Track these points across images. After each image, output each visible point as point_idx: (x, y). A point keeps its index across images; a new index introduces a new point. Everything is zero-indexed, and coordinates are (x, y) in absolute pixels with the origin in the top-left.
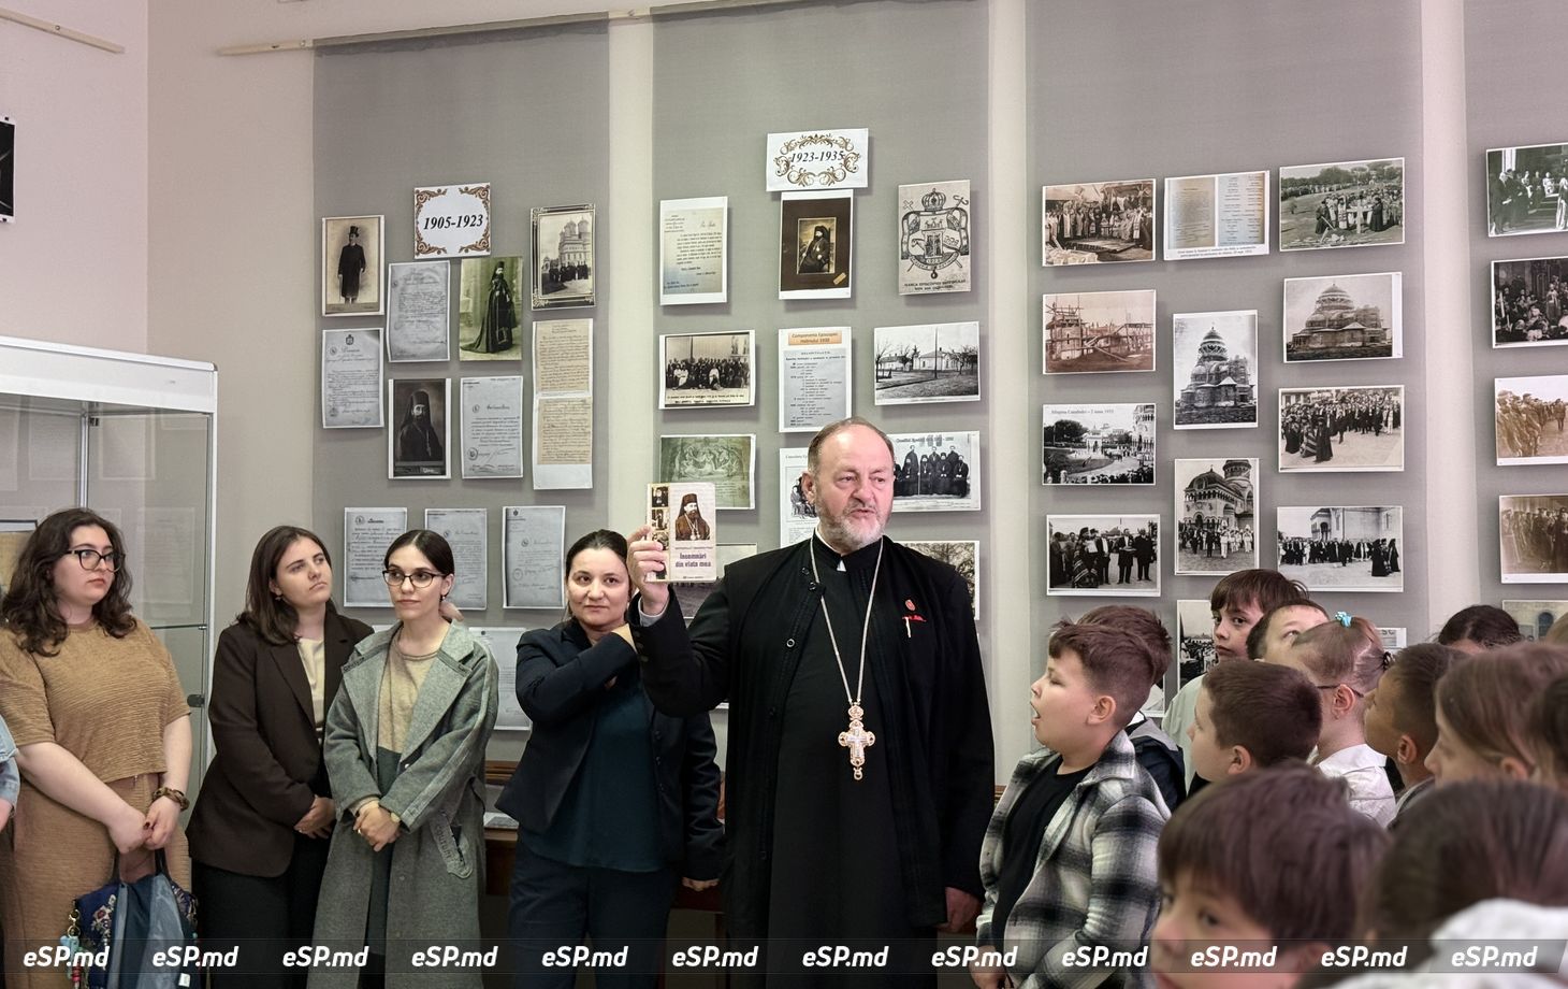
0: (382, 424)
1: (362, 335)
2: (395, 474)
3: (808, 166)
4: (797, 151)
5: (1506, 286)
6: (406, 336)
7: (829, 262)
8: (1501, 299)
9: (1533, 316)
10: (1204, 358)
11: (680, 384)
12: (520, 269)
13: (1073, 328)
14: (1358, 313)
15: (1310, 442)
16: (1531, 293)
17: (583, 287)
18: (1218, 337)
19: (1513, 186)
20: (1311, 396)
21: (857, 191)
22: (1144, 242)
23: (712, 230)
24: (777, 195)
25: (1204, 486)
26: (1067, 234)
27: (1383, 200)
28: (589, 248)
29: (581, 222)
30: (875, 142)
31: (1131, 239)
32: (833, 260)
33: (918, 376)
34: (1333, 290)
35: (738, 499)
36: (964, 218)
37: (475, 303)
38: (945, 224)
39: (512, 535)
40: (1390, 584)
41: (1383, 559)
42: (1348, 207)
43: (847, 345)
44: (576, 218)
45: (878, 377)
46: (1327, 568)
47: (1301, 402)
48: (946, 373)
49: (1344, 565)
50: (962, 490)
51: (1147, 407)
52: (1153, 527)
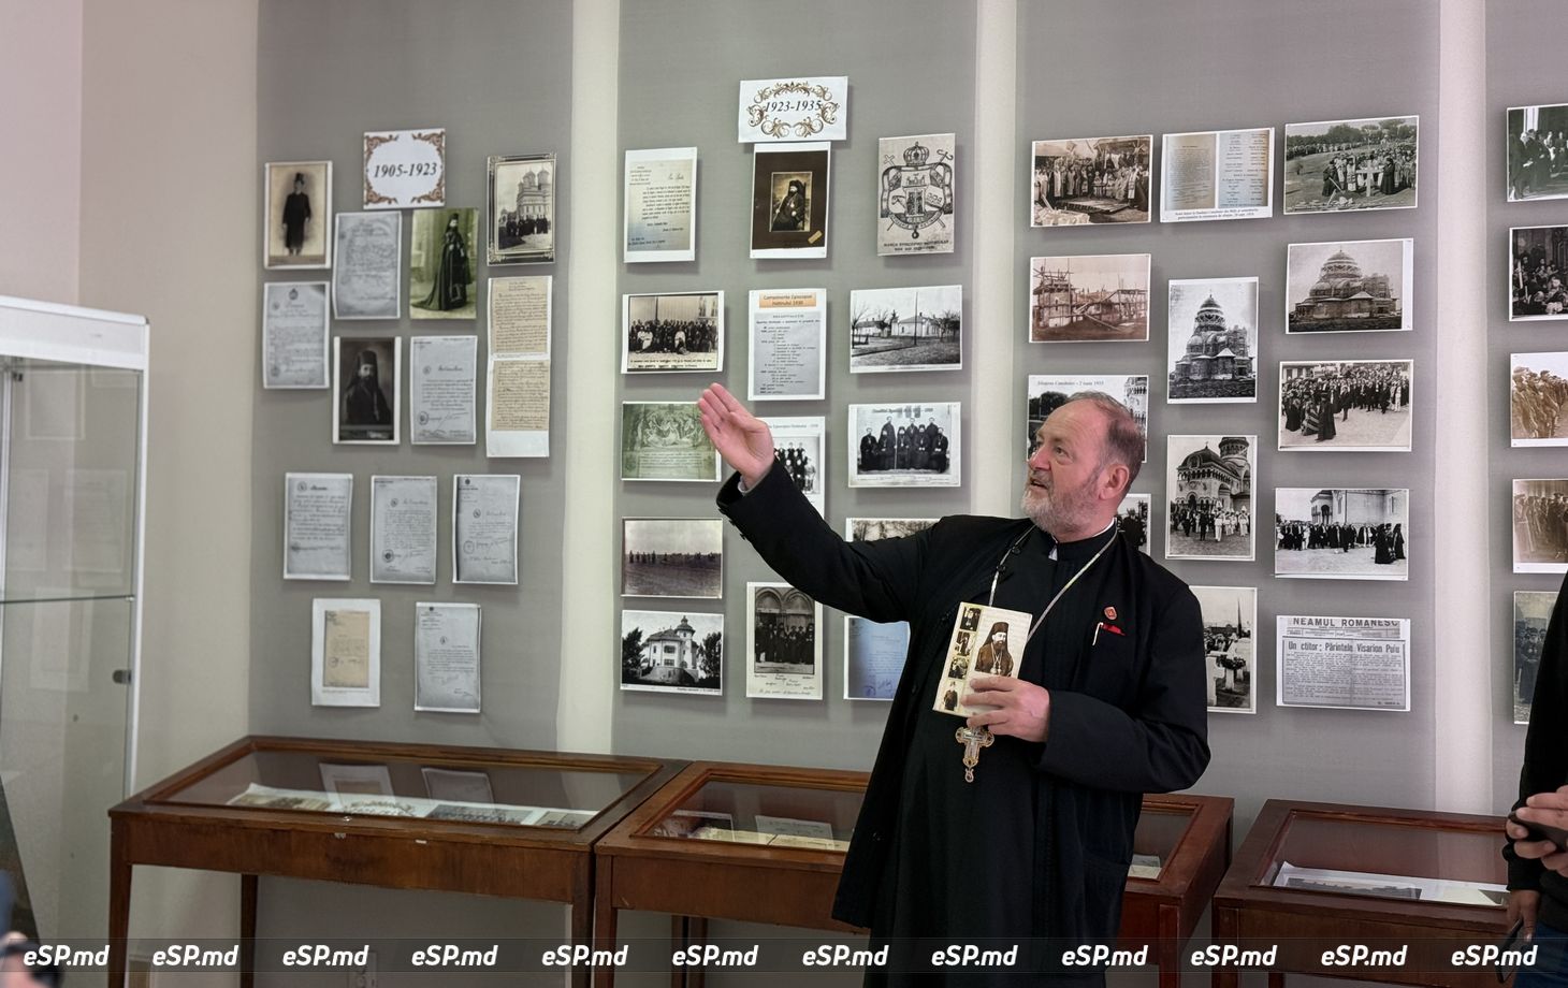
0: (327, 385)
1: (306, 289)
2: (341, 438)
3: (783, 117)
4: (772, 99)
5: (1525, 254)
6: (354, 292)
7: (803, 220)
8: (1519, 269)
9: (1553, 287)
10: (1201, 327)
11: (644, 347)
12: (475, 222)
13: (1062, 294)
14: (1367, 280)
15: (1312, 418)
16: (1552, 263)
17: (543, 242)
18: (1216, 306)
19: (1534, 146)
20: (1315, 370)
21: (835, 144)
22: (1139, 203)
23: (680, 183)
24: (749, 146)
25: (1198, 466)
26: (1058, 193)
27: (1395, 161)
28: (550, 200)
29: (541, 172)
30: (856, 93)
31: (1126, 199)
32: (808, 218)
33: (897, 342)
34: (1340, 257)
35: (704, 471)
36: (948, 174)
37: (427, 258)
38: (927, 181)
39: (463, 506)
40: (1395, 572)
41: (1387, 546)
42: (1357, 168)
43: (821, 308)
44: (536, 167)
45: (854, 343)
46: (1327, 554)
47: (1304, 376)
48: (927, 340)
49: (1346, 551)
50: (941, 465)
51: (1139, 379)
52: (1143, 507)
